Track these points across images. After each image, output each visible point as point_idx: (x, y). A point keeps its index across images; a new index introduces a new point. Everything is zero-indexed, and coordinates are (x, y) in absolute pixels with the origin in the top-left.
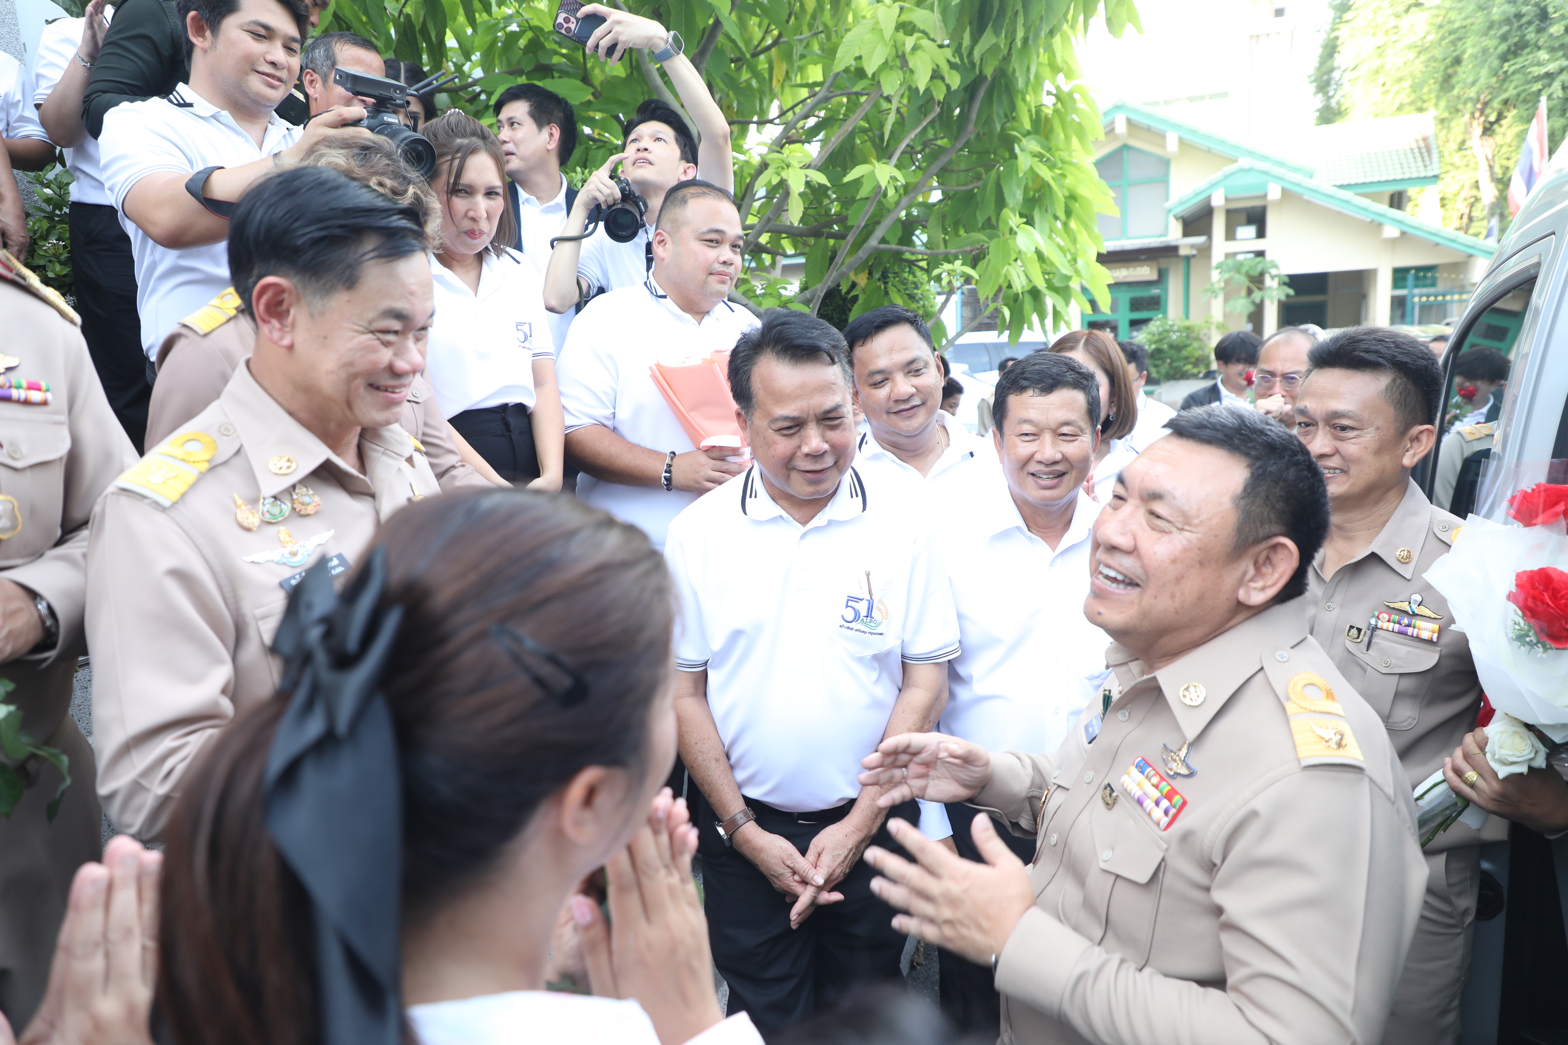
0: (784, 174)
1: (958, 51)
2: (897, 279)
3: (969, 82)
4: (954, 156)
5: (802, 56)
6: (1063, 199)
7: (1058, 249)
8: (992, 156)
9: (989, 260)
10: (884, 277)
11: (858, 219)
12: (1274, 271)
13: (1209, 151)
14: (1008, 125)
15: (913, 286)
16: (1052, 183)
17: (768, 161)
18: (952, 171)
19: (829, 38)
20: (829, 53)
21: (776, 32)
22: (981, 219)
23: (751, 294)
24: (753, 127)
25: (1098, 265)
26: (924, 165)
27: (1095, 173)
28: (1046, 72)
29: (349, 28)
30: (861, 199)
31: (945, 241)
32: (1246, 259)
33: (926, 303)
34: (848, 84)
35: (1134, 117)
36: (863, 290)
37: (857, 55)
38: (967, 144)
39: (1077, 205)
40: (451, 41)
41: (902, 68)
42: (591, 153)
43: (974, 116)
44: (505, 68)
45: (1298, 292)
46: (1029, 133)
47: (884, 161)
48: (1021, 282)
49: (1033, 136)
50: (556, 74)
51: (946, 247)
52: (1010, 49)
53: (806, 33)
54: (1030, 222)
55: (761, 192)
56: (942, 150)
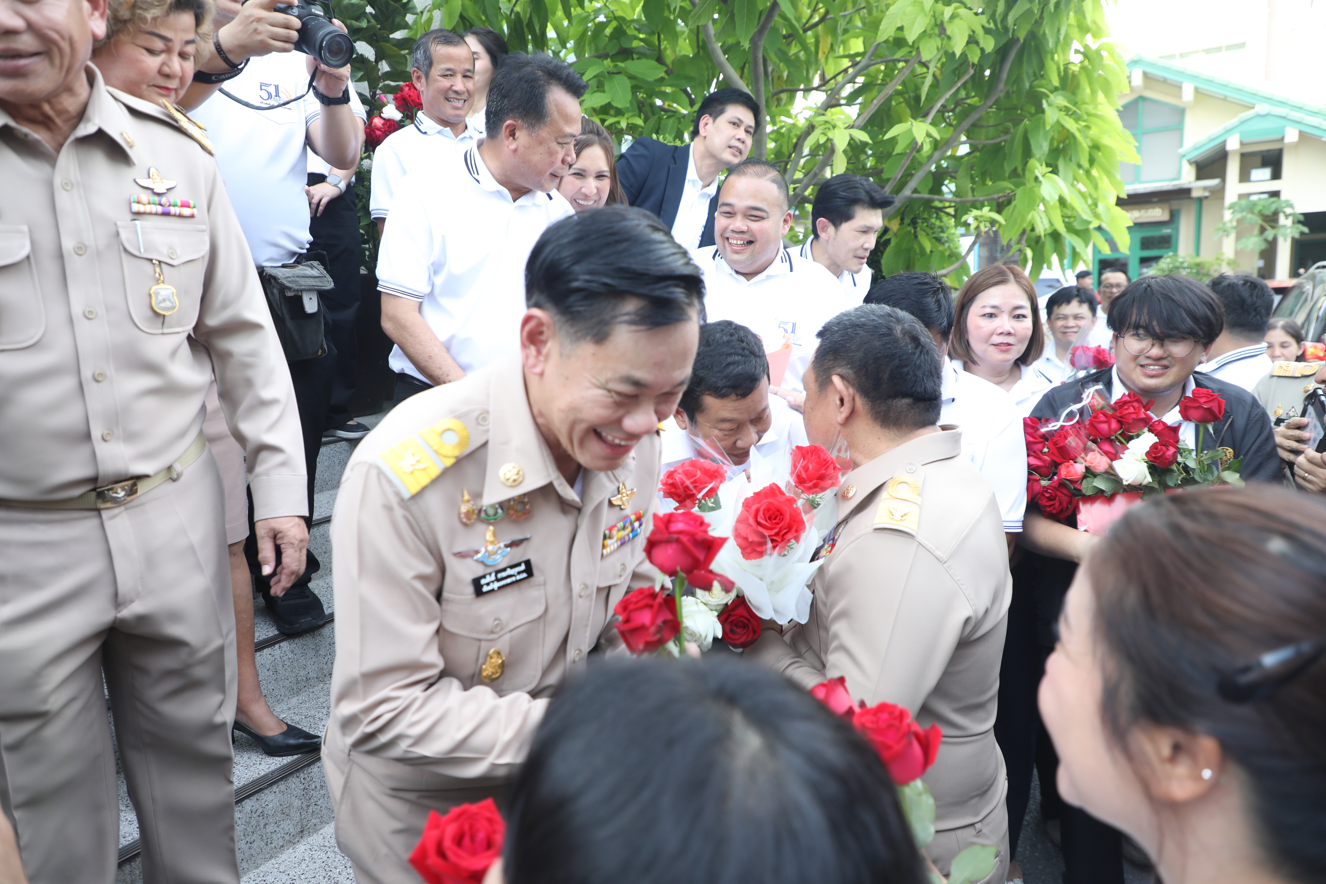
0: (830, 135)
1: (993, 17)
2: (925, 224)
3: (1001, 45)
4: (984, 113)
5: (846, 31)
6: (1087, 149)
7: (1079, 196)
8: (1019, 112)
9: (1015, 206)
10: (914, 223)
11: (893, 172)
12: (1288, 211)
13: (1225, 99)
14: (1036, 83)
15: (940, 230)
16: (1078, 135)
17: (815, 123)
18: (982, 127)
19: (870, 13)
20: (873, 26)
21: (822, 11)
22: (1008, 169)
23: (795, 239)
24: (800, 94)
25: (1118, 208)
26: (955, 123)
27: (1117, 122)
28: (1075, 33)
29: (471, 26)
30: (898, 154)
31: (973, 190)
32: (1260, 199)
33: (951, 245)
34: (887, 53)
35: (1150, 70)
36: (895, 234)
37: (899, 25)
38: (996, 102)
39: (1100, 154)
40: (551, 33)
41: (939, 36)
42: (662, 122)
43: (1004, 76)
44: (593, 53)
45: (1312, 230)
46: (1056, 89)
47: (920, 119)
48: (1044, 225)
49: (1060, 92)
50: (635, 56)
51: (974, 196)
52: (1042, 12)
53: (850, 9)
54: (1055, 171)
55: (806, 151)
56: (972, 108)
